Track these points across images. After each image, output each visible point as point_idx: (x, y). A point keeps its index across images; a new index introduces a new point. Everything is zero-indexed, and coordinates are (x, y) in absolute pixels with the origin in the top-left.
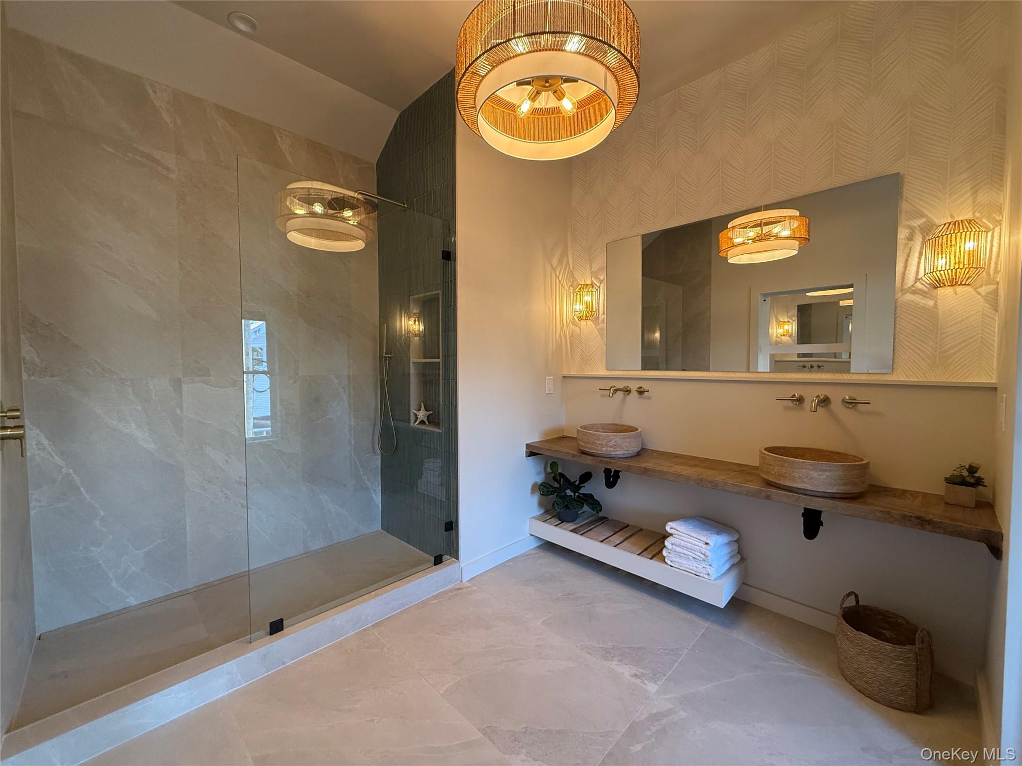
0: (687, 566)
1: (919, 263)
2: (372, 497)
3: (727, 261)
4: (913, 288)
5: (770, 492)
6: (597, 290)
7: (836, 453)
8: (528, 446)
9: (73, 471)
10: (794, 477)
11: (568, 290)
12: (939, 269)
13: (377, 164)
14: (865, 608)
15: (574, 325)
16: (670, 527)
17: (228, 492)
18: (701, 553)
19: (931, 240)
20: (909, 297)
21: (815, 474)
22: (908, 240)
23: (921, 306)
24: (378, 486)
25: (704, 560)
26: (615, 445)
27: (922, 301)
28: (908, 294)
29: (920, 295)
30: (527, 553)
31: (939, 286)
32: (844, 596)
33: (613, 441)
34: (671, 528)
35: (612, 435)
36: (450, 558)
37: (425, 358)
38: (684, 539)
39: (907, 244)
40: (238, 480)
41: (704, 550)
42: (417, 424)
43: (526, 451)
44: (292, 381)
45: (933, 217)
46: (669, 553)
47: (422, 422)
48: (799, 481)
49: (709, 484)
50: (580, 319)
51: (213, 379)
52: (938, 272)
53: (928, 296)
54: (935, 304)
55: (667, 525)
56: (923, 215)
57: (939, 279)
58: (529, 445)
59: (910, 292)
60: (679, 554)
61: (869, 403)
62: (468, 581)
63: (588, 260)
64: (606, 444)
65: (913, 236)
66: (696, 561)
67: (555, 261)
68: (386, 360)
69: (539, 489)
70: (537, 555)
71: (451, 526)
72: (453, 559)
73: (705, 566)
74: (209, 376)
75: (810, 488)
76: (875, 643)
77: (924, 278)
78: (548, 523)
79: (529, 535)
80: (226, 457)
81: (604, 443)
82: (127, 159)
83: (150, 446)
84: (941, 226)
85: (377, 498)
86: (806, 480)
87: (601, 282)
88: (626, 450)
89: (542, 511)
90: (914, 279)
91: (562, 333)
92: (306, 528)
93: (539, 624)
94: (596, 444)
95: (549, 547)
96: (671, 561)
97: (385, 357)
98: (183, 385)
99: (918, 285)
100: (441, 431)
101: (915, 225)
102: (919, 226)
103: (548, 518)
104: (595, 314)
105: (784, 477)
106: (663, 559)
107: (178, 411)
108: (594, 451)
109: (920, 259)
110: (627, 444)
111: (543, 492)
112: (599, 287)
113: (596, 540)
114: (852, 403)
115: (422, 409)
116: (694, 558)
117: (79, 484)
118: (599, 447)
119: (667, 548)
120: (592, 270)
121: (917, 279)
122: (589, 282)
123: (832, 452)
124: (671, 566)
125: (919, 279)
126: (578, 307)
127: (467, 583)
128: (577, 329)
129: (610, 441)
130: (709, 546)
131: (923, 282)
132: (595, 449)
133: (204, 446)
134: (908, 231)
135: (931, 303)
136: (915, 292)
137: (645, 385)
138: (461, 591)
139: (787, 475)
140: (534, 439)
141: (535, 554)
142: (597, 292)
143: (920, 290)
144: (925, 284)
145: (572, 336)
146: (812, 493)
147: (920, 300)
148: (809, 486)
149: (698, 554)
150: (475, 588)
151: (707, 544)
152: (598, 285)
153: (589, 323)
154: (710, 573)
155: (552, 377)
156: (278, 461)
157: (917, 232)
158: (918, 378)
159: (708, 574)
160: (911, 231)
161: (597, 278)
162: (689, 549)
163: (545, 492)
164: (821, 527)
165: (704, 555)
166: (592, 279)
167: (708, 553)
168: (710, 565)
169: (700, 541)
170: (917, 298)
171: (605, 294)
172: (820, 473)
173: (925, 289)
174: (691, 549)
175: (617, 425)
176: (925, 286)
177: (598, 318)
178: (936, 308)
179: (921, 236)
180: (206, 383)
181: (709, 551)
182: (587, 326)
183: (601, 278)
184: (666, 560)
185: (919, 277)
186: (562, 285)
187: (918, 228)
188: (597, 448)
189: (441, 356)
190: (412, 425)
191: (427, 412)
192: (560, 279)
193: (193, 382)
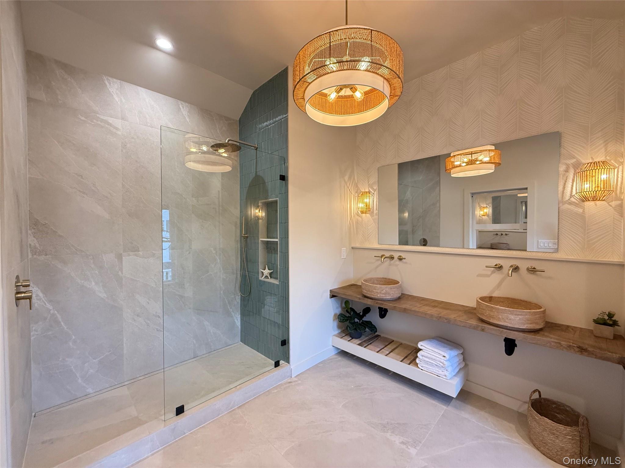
0: (432, 370)
1: (572, 186)
2: (235, 322)
3: (451, 175)
4: (570, 201)
5: (484, 326)
6: (372, 195)
7: (524, 301)
9: (57, 312)
10: (499, 318)
11: (354, 195)
12: (586, 191)
13: (239, 120)
14: (545, 400)
15: (358, 216)
16: (420, 345)
17: (149, 322)
18: (441, 362)
19: (580, 173)
20: (567, 206)
21: (512, 317)
22: (565, 171)
23: (575, 212)
24: (239, 315)
25: (442, 367)
26: (386, 293)
27: (575, 209)
28: (566, 204)
29: (574, 205)
30: (331, 358)
31: (585, 200)
32: (532, 392)
33: (385, 290)
34: (422, 346)
35: (383, 287)
36: (284, 362)
37: (268, 238)
38: (430, 353)
39: (565, 174)
40: (155, 314)
41: (443, 360)
42: (263, 278)
43: (330, 295)
44: (188, 252)
45: (580, 158)
46: (420, 361)
47: (266, 277)
48: (502, 321)
49: (445, 320)
50: (362, 212)
51: (141, 253)
52: (584, 193)
53: (578, 206)
54: (583, 211)
55: (418, 344)
56: (574, 157)
57: (586, 197)
59: (568, 204)
60: (427, 363)
61: (544, 272)
62: (295, 377)
63: (367, 177)
64: (380, 292)
65: (568, 170)
66: (437, 367)
67: (346, 178)
69: (338, 318)
70: (337, 359)
71: (285, 343)
72: (286, 363)
73: (443, 371)
74: (139, 251)
75: (509, 325)
76: (553, 425)
77: (576, 195)
78: (344, 339)
79: (332, 346)
80: (148, 301)
81: (379, 292)
82: (93, 123)
83: (103, 295)
84: (585, 164)
85: (238, 323)
86: (507, 320)
87: (375, 190)
88: (392, 296)
89: (340, 331)
90: (570, 196)
91: (351, 221)
92: (195, 342)
93: (341, 407)
94: (374, 292)
95: (344, 354)
96: (422, 367)
97: (244, 237)
98: (123, 257)
99: (572, 199)
100: (278, 284)
101: (570, 163)
102: (572, 163)
103: (343, 336)
104: (371, 210)
105: (493, 317)
106: (416, 365)
107: (120, 273)
108: (372, 296)
109: (573, 183)
110: (393, 292)
111: (341, 320)
112: (374, 194)
113: (374, 351)
114: (532, 271)
115: (266, 269)
116: (436, 365)
117: (60, 320)
118: (376, 294)
119: (419, 358)
120: (369, 183)
121: (571, 196)
122: (367, 190)
123: (521, 300)
124: (422, 369)
125: (573, 196)
126: (361, 205)
127: (295, 378)
128: (360, 219)
129: (382, 290)
130: (445, 358)
131: (575, 198)
132: (373, 295)
133: (135, 294)
134: (565, 166)
135: (580, 210)
136: (571, 203)
137: (403, 255)
138: (291, 384)
139: (494, 316)
140: (335, 286)
141: (335, 358)
142: (372, 196)
143: (574, 202)
144: (576, 199)
145: (357, 222)
146: (511, 329)
147: (574, 209)
148: (508, 324)
149: (439, 363)
150: (300, 382)
151: (444, 356)
152: (373, 192)
153: (368, 215)
154: (446, 375)
155: (345, 248)
156: (179, 301)
157: (571, 168)
158: (574, 256)
159: (445, 376)
160: (567, 166)
161: (372, 188)
162: (433, 359)
163: (342, 320)
164: (516, 347)
165: (443, 363)
166: (369, 188)
167: (445, 363)
168: (447, 370)
169: (440, 355)
170: (572, 207)
171: (377, 198)
172: (515, 316)
173: (576, 201)
174: (434, 360)
175: (386, 278)
176: (577, 200)
177: (373, 212)
178: (584, 214)
179: (573, 169)
180: (136, 255)
181: (445, 361)
182: (366, 217)
183: (375, 188)
184: (419, 366)
185: (573, 195)
186: (351, 192)
187: (571, 165)
188: (374, 295)
189: (279, 238)
190: (260, 279)
191: (270, 271)
192: (350, 188)
193: (129, 255)
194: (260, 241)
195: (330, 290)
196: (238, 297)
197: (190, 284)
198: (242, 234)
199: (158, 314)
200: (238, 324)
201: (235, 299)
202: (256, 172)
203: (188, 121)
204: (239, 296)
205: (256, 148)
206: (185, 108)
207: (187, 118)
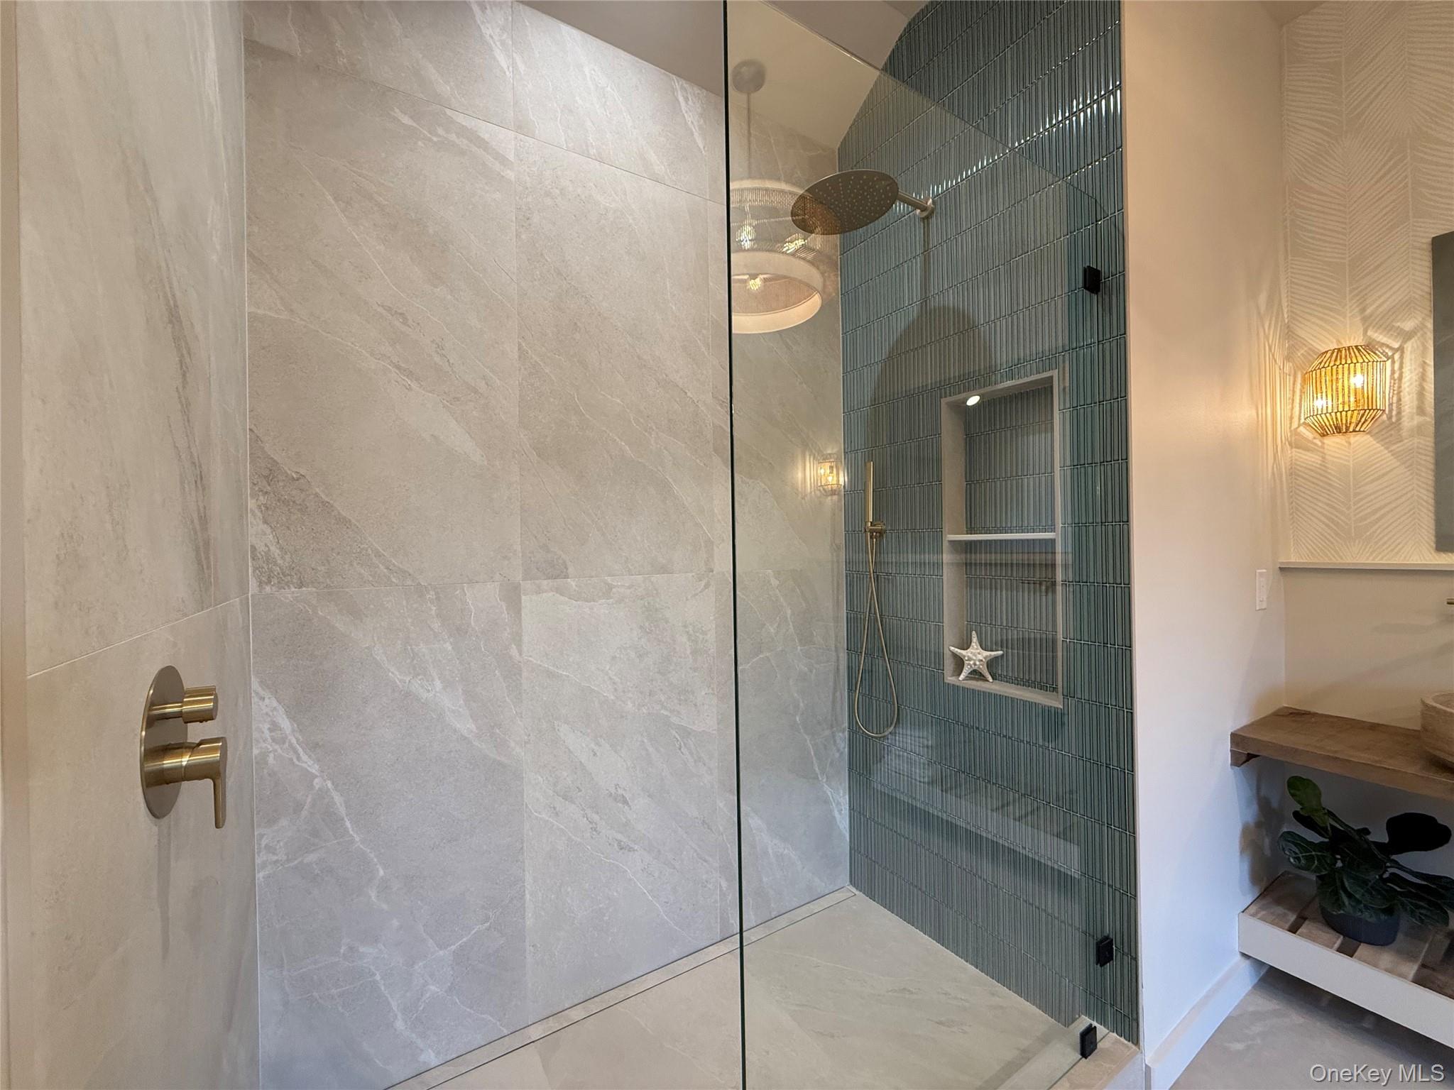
2: (834, 817)
6: (1391, 357)
8: (1236, 738)
9: (333, 784)
11: (1282, 367)
13: (839, 149)
15: (1300, 448)
17: (596, 817)
24: (844, 795)
30: (1247, 1004)
36: (1116, 1037)
40: (613, 791)
42: (964, 679)
43: (1231, 750)
44: (703, 583)
47: (976, 674)
50: (1325, 431)
51: (573, 584)
58: (1236, 735)
68: (871, 537)
72: (1126, 1042)
74: (567, 578)
79: (1238, 957)
80: (592, 745)
82: (435, 139)
83: (466, 726)
87: (1409, 336)
91: (1275, 466)
97: (872, 532)
98: (523, 597)
100: (1062, 707)
104: (1385, 416)
107: (514, 651)
112: (1401, 349)
115: (973, 644)
117: (342, 811)
120: (1369, 312)
126: (1322, 402)
128: (1310, 459)
133: (556, 723)
140: (1234, 719)
142: (1389, 361)
152: (1397, 345)
153: (1359, 438)
155: (1264, 571)
156: (680, 749)
161: (1390, 329)
166: (1370, 333)
180: (558, 590)
182: (1352, 447)
186: (1273, 355)
189: (1059, 525)
190: (950, 679)
191: (988, 653)
192: (1270, 342)
193: (539, 591)
194: (946, 544)
195: (1233, 735)
196: (841, 734)
197: (710, 691)
198: (866, 523)
199: (620, 792)
200: (841, 827)
201: (835, 741)
202: (925, 301)
203: (701, 146)
204: (843, 732)
205: (925, 214)
206: (690, 103)
207: (696, 135)
